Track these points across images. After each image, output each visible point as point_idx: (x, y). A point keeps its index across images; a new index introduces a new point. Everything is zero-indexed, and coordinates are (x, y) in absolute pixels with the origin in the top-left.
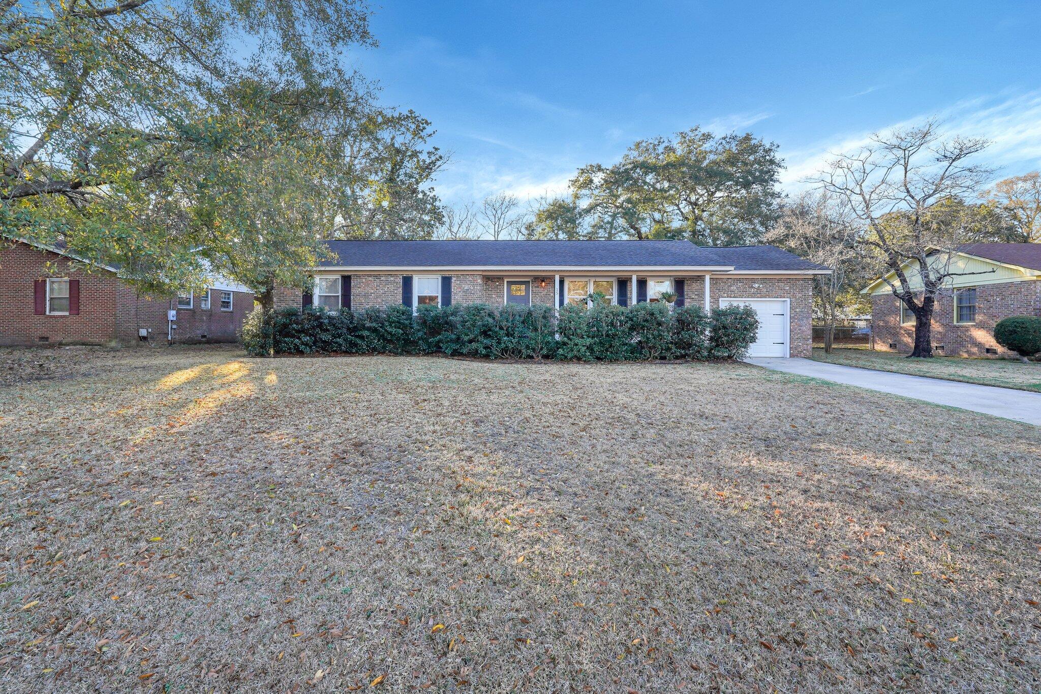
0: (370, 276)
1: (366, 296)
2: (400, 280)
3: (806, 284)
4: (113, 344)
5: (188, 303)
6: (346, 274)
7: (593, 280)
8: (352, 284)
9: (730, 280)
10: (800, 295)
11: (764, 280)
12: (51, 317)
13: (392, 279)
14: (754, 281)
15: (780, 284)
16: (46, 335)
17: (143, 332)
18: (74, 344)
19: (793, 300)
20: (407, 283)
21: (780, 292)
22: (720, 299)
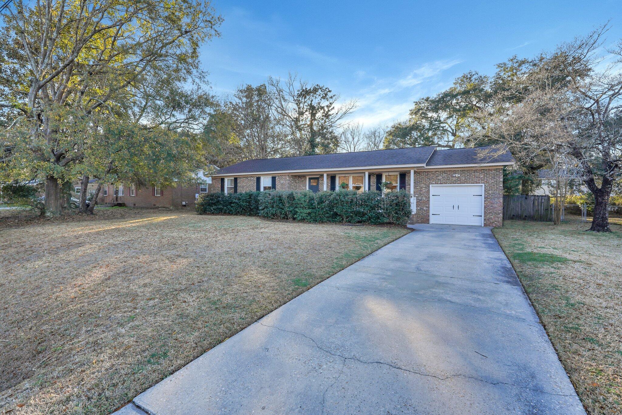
0: (244, 177)
1: (243, 187)
2: (255, 179)
3: (498, 173)
4: (171, 208)
5: (206, 191)
6: (236, 177)
7: (352, 175)
8: (238, 182)
9: (437, 172)
10: (493, 181)
11: (463, 171)
12: (156, 197)
13: (252, 179)
14: (455, 172)
15: (476, 174)
16: (155, 204)
17: (184, 203)
18: (162, 207)
19: (487, 185)
20: (258, 179)
22: (431, 185)
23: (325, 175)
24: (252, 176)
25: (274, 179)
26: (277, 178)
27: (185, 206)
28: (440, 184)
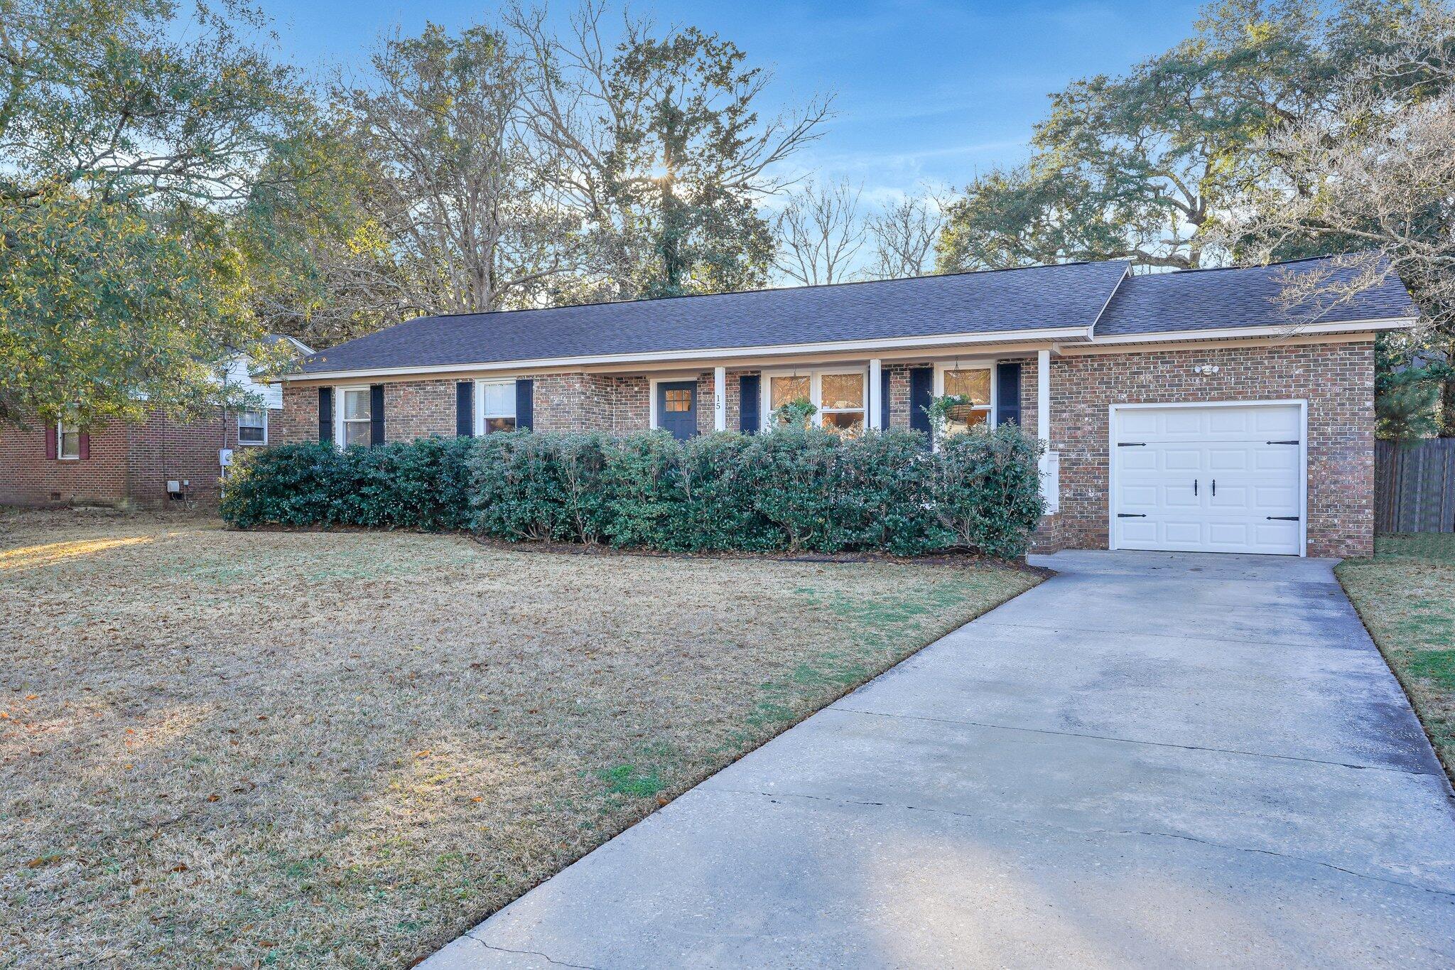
0: (409, 384)
1: (406, 421)
2: (453, 390)
3: (1356, 359)
4: (124, 505)
5: (260, 437)
6: (378, 382)
7: (821, 373)
8: (386, 400)
9: (1136, 359)
10: (1337, 389)
11: (1229, 352)
12: (63, 462)
13: (442, 388)
14: (1200, 357)
15: (1277, 362)
16: (59, 490)
17: (174, 486)
18: (85, 503)
19: (1316, 402)
20: (465, 391)
21: (1275, 384)
22: (1112, 408)
23: (720, 374)
24: (439, 379)
25: (524, 388)
26: (536, 385)
27: (178, 496)
28: (1146, 401)
